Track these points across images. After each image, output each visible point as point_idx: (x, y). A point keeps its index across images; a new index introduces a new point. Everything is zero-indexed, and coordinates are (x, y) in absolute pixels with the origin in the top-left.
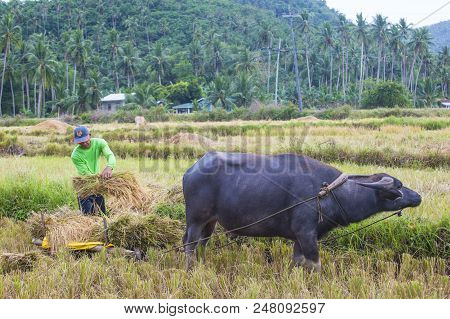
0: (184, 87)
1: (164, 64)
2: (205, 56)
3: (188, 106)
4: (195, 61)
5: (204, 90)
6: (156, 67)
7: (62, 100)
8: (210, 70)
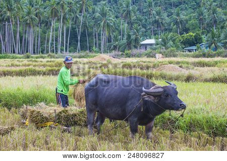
0: (192, 36)
1: (181, 22)
2: (207, 16)
3: (194, 48)
4: (201, 19)
5: (204, 38)
6: (176, 23)
7: (117, 43)
8: (210, 25)
